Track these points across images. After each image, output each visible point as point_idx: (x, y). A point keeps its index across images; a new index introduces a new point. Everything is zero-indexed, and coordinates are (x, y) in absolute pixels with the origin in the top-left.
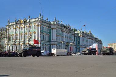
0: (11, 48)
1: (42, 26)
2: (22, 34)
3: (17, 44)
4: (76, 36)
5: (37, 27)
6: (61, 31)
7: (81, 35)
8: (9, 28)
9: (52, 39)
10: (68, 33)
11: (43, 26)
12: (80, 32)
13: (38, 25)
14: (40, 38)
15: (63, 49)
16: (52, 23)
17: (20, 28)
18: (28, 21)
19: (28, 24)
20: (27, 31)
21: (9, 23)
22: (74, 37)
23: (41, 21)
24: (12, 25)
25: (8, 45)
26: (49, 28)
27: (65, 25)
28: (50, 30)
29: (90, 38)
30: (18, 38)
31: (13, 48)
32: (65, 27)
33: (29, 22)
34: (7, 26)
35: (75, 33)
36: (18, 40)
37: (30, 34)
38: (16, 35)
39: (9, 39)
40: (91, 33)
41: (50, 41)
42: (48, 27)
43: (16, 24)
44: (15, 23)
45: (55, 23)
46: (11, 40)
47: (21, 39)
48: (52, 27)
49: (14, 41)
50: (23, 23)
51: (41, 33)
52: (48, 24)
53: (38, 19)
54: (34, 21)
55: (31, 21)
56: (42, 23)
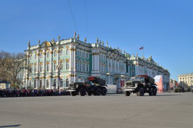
0: (33, 83)
1: (78, 50)
2: (48, 63)
3: (41, 78)
4: (130, 65)
5: (70, 52)
6: (107, 57)
7: (138, 63)
8: (29, 53)
9: (93, 70)
10: (118, 60)
11: (80, 50)
12: (135, 58)
13: (73, 49)
14: (76, 68)
15: (111, 84)
16: (93, 45)
17: (45, 54)
18: (57, 43)
19: (58, 48)
20: (56, 58)
21: (30, 47)
22: (127, 66)
23: (76, 42)
24: (34, 49)
25: (28, 79)
26: (89, 53)
27: (113, 48)
28: (91, 55)
29: (151, 67)
30: (43, 69)
31: (35, 83)
32: (112, 51)
33: (59, 44)
34: (27, 51)
35: (127, 60)
36: (43, 72)
37: (61, 62)
38: (40, 63)
39: (30, 70)
40: (152, 60)
41: (90, 73)
42: (87, 51)
43: (40, 47)
44: (38, 46)
45: (98, 46)
46: (33, 72)
47: (47, 70)
48: (93, 51)
49: (37, 72)
50: (49, 46)
51: (76, 60)
52: (87, 47)
53: (73, 39)
54: (67, 44)
55: (62, 43)
56: (78, 45)
